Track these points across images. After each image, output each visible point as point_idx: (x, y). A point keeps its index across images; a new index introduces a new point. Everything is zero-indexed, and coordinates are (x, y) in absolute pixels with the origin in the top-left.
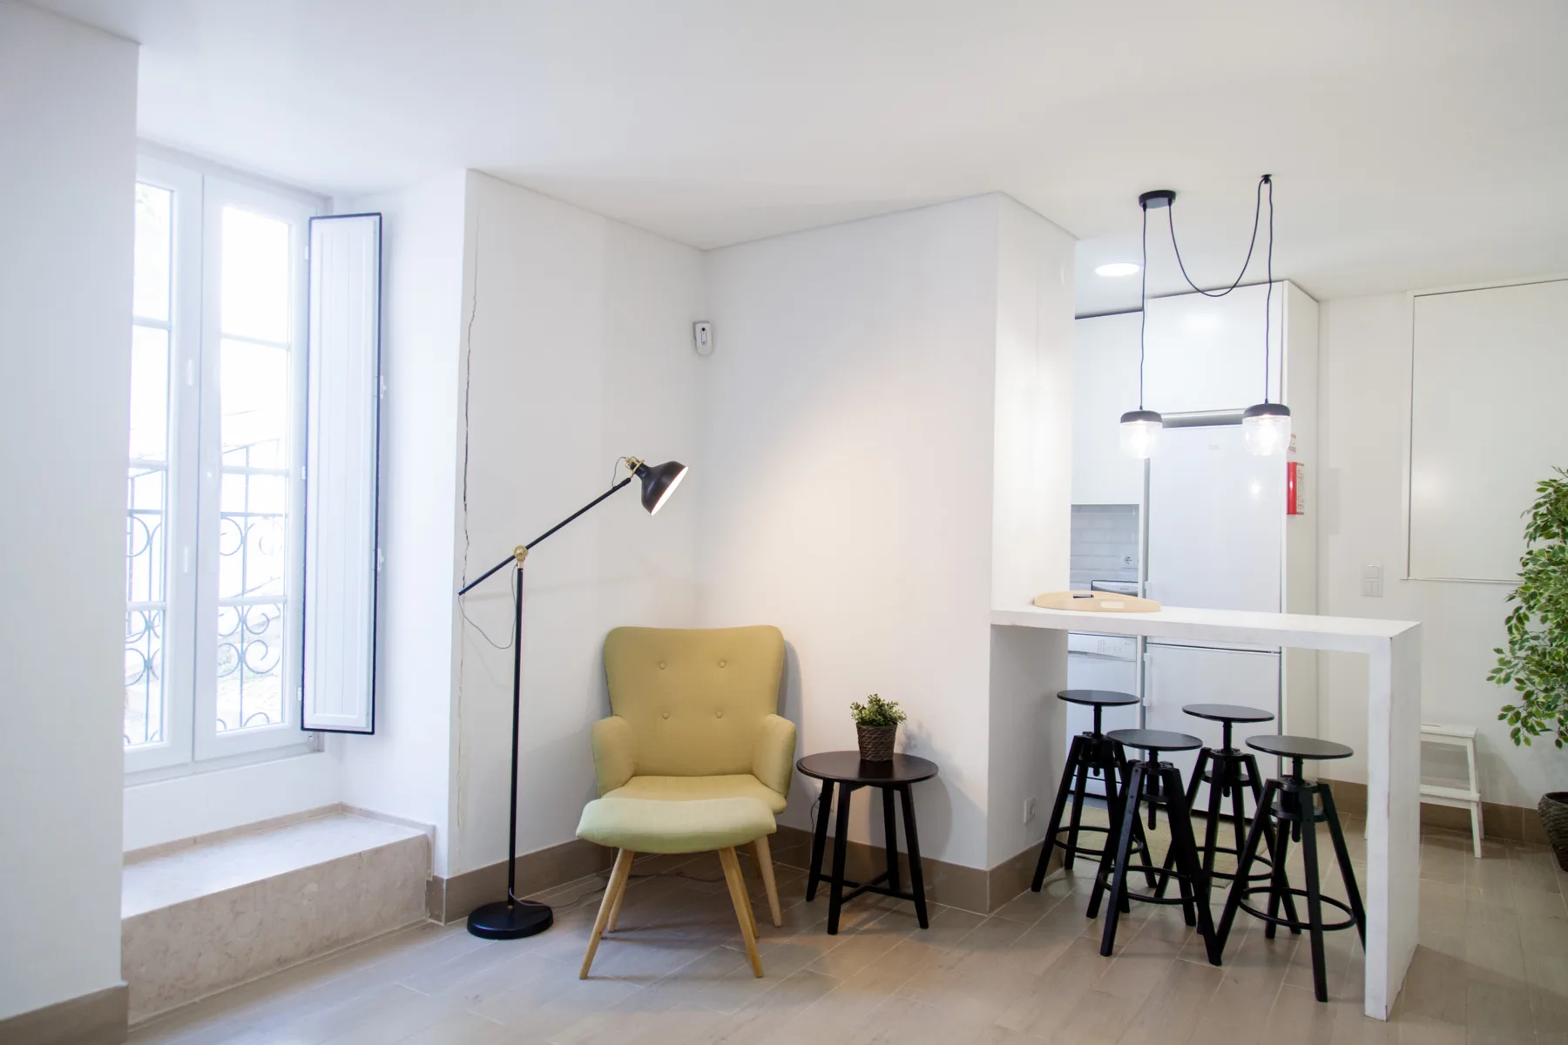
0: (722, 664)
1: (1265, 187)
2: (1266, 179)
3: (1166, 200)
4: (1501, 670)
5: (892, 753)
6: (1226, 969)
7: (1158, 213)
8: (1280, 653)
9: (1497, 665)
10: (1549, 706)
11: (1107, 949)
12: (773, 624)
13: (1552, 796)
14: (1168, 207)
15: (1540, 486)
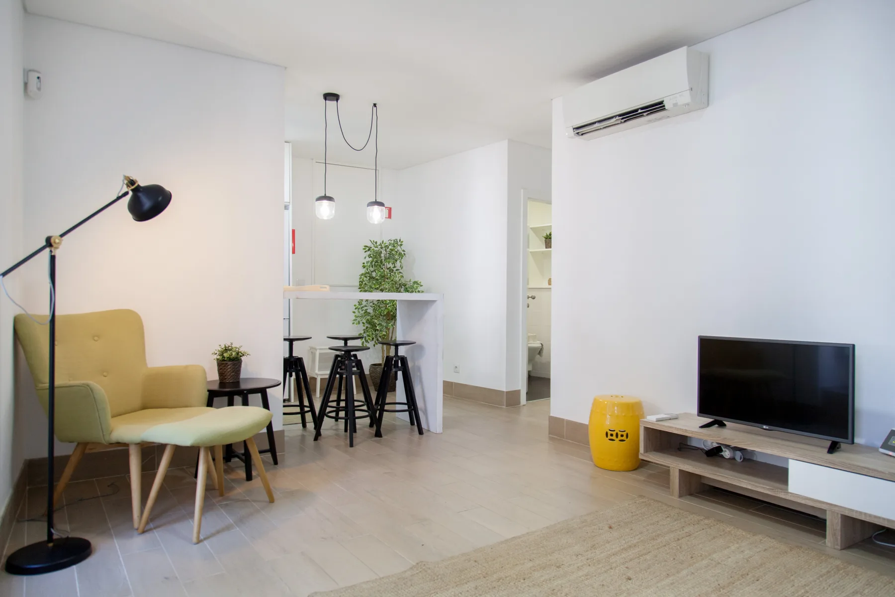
0: (96, 338)
1: (375, 108)
2: (375, 105)
3: (336, 98)
4: (356, 320)
5: (239, 378)
6: (384, 437)
7: (331, 104)
8: (289, 319)
9: (355, 318)
10: (381, 330)
11: (351, 445)
12: (132, 309)
13: (372, 365)
14: (336, 102)
15: (364, 247)
